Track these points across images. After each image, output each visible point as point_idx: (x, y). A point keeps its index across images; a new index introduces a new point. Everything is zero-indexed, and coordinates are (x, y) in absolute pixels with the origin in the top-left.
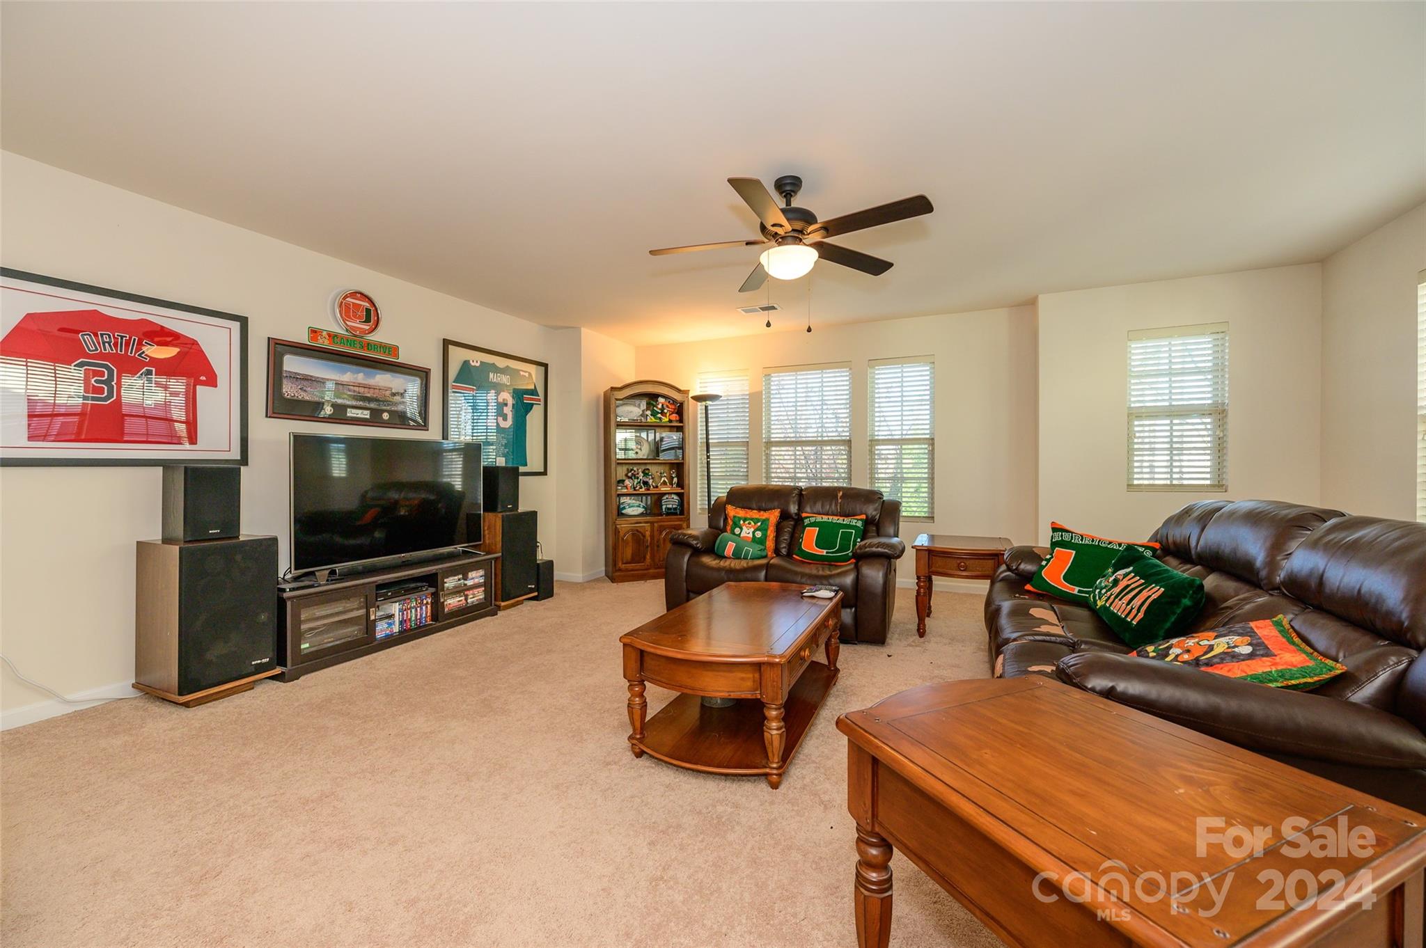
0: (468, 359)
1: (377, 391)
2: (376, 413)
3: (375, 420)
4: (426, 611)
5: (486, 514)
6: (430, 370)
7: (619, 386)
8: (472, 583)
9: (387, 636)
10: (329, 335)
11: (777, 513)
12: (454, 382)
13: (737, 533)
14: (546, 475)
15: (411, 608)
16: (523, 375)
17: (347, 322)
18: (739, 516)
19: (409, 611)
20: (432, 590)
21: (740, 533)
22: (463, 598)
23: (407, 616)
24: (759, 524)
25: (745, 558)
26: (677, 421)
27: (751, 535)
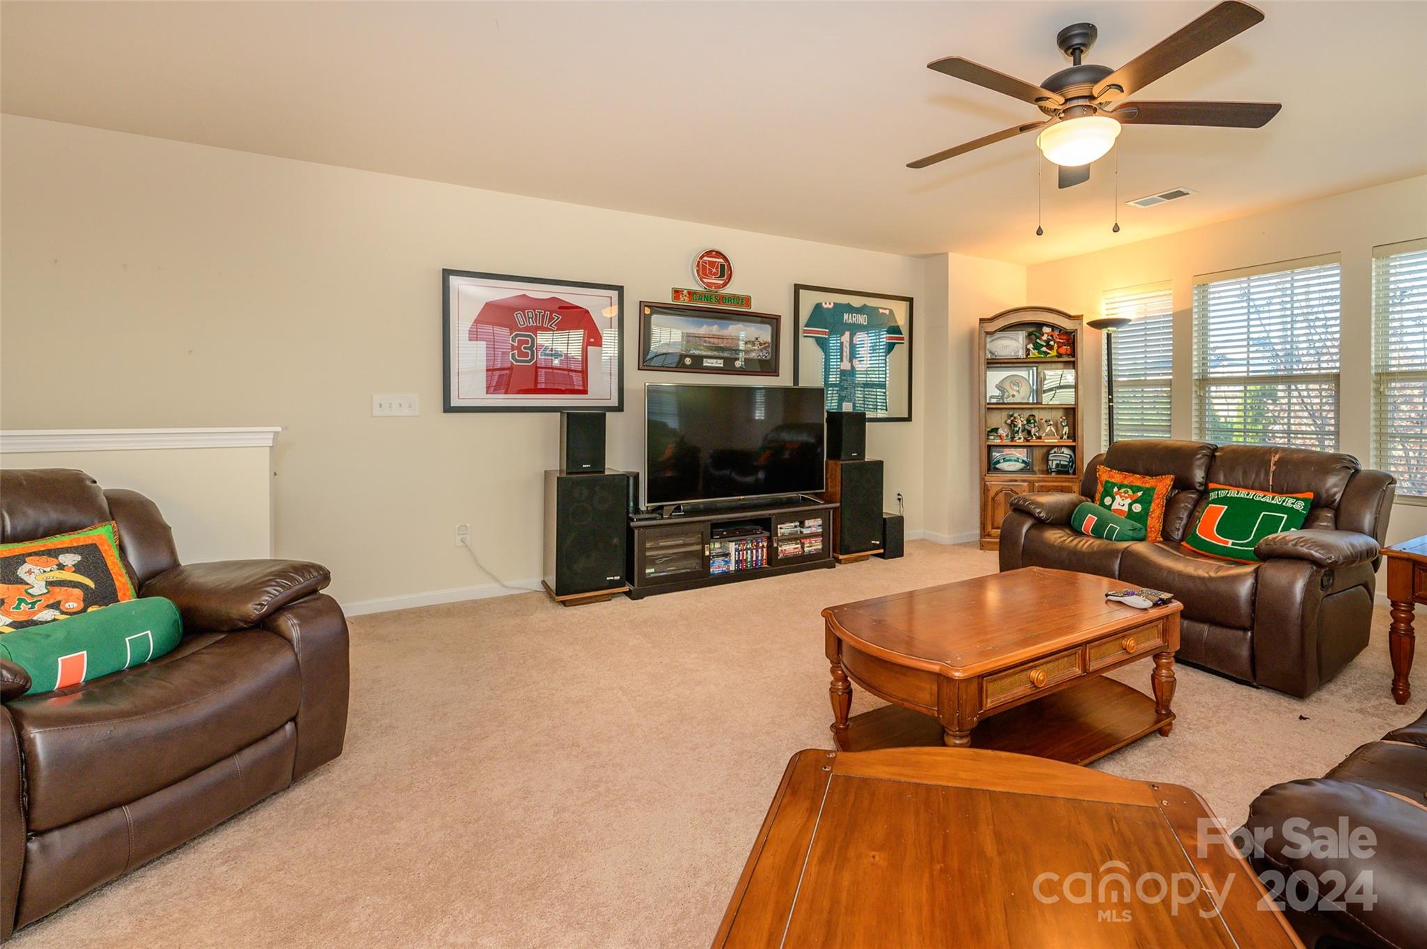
0: (819, 302)
1: (730, 341)
2: (729, 362)
3: (729, 369)
4: (762, 554)
5: (830, 462)
6: (780, 316)
7: (989, 317)
8: (808, 532)
9: (724, 573)
10: (689, 293)
11: (1168, 481)
12: (805, 327)
13: (1107, 504)
14: (911, 420)
15: (747, 549)
16: (883, 313)
17: (704, 280)
18: (1113, 480)
19: (745, 552)
20: (767, 534)
21: (1111, 505)
22: (799, 546)
23: (743, 557)
24: (1140, 494)
25: (1109, 538)
26: (1068, 355)
27: (1126, 508)
